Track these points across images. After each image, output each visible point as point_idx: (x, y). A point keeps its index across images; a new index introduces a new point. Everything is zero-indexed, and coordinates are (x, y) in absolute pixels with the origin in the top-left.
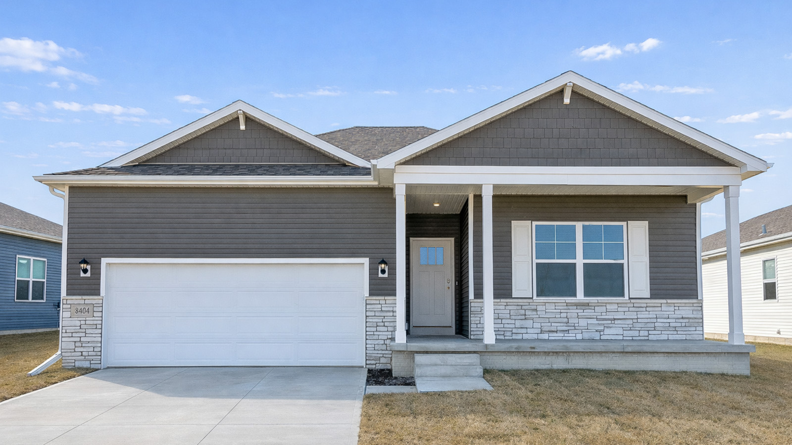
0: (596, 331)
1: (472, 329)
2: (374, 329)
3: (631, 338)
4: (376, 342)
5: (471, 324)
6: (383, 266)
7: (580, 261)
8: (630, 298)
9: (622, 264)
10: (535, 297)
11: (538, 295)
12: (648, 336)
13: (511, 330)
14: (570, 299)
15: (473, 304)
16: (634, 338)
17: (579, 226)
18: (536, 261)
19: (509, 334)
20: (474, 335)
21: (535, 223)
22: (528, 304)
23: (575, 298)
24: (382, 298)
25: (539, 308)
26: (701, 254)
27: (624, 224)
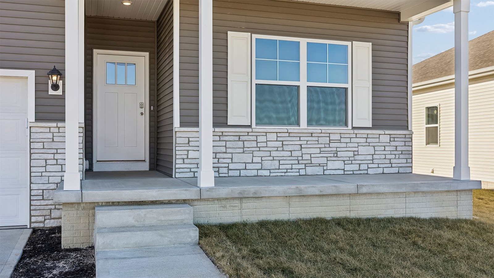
0: (319, 166)
1: (177, 166)
2: (43, 169)
3: (352, 172)
4: (45, 187)
5: (176, 159)
6: (55, 78)
7: (303, 84)
8: (353, 128)
9: (346, 89)
10: (254, 125)
11: (257, 124)
12: (367, 170)
13: (227, 165)
14: (293, 129)
15: (178, 135)
16: (355, 172)
17: (304, 42)
18: (255, 81)
19: (225, 170)
20: (180, 173)
21: (255, 36)
22: (247, 134)
23: (298, 128)
24: (54, 124)
25: (260, 139)
26: (413, 85)
27: (349, 43)
